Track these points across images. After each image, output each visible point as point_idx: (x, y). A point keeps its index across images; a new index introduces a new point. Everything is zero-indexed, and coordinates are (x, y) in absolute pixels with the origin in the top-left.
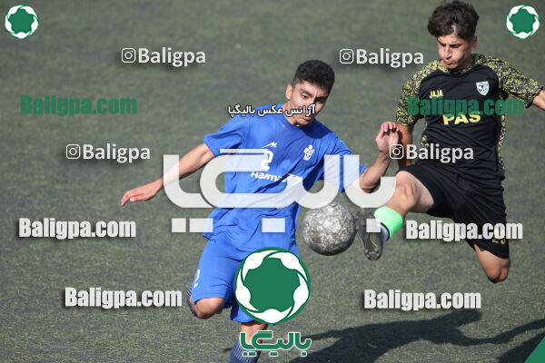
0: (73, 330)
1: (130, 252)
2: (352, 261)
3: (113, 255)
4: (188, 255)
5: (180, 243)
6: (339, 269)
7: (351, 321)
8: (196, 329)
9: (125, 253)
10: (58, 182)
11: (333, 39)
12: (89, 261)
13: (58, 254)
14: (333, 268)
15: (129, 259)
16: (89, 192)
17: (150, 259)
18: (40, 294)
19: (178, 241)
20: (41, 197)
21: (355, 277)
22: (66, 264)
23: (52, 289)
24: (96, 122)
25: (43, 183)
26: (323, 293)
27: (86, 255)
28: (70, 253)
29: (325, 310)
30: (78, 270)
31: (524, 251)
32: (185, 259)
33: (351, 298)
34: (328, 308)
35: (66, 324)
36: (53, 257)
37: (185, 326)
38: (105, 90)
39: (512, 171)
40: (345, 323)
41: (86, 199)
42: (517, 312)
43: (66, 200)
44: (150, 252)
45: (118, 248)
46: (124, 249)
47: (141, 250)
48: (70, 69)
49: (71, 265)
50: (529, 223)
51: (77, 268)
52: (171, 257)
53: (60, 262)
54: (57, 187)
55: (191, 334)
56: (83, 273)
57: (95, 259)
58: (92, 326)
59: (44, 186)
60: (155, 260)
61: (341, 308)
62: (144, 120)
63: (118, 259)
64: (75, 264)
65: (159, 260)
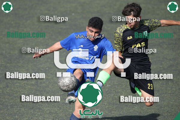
0: (13, 116)
1: (34, 88)
2: (114, 92)
3: (28, 89)
4: (55, 89)
5: (52, 85)
6: (109, 95)
7: (114, 113)
8: (58, 116)
9: (32, 89)
10: (8, 63)
11: (107, 12)
12: (19, 91)
13: (8, 89)
14: (107, 94)
15: (34, 91)
16: (20, 67)
17: (41, 91)
18: (2, 103)
19: (51, 84)
20: (2, 68)
21: (115, 97)
22: (11, 93)
23: (6, 102)
24: (22, 42)
25: (3, 64)
26: (104, 103)
27: (18, 89)
28: (12, 89)
29: (105, 109)
30: (15, 95)
31: (176, 88)
32: (54, 91)
33: (114, 105)
34: (106, 108)
35: (11, 114)
36: (6, 90)
37: (54, 115)
38: (25, 30)
39: (172, 59)
40: (112, 114)
41: (18, 69)
42: (173, 110)
43: (11, 70)
44: (41, 88)
45: (30, 87)
46: (32, 87)
47: (38, 88)
48: (12, 22)
49: (13, 93)
50: (178, 78)
51: (15, 94)
52: (49, 90)
53: (9, 92)
54: (8, 65)
55: (56, 118)
56: (17, 96)
57: (21, 91)
58: (20, 115)
59: (3, 65)
60: (43, 91)
61: (110, 109)
62: (39, 41)
63: (30, 91)
64: (14, 93)
65: (44, 91)
